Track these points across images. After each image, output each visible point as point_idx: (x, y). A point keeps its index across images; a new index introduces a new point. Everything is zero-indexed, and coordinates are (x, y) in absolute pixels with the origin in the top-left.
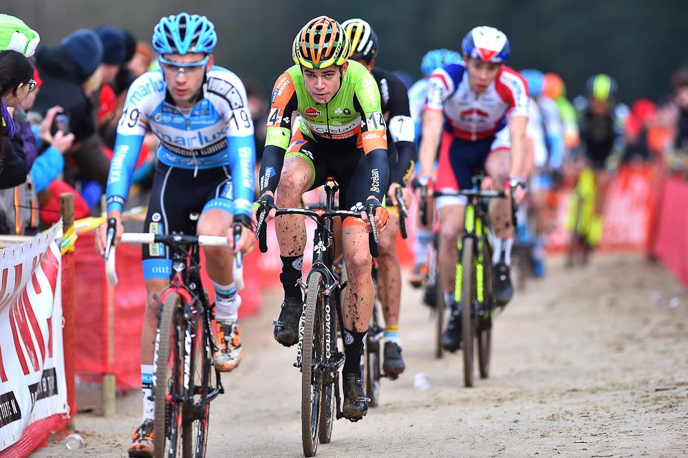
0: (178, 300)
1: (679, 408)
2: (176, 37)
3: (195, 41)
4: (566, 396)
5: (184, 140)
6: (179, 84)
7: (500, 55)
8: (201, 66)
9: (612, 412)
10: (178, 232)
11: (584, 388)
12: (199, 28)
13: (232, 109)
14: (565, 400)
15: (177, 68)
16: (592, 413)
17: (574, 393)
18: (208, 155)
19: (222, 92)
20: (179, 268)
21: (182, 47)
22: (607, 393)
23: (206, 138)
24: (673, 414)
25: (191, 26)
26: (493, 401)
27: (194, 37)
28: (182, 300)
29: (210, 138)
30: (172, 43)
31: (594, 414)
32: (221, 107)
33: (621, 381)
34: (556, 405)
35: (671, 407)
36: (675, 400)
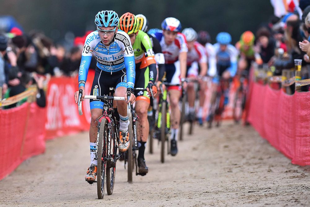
0: (106, 121)
1: (261, 201)
2: (104, 21)
3: (111, 22)
4: (203, 195)
5: (107, 58)
6: (105, 38)
7: (178, 28)
8: (113, 31)
9: (226, 203)
10: (106, 95)
11: (212, 191)
12: (113, 17)
13: (125, 46)
14: (202, 197)
15: (104, 32)
16: (216, 204)
17: (207, 194)
18: (116, 64)
19: (122, 40)
20: (106, 109)
21: (106, 24)
22: (224, 194)
23: (115, 58)
24: (257, 204)
25: (109, 16)
26: (165, 197)
27: (111, 20)
28: (107, 121)
29: (117, 58)
30: (102, 23)
31: (217, 205)
32: (121, 46)
33: (231, 188)
34: (197, 200)
35: (256, 201)
36: (258, 197)
